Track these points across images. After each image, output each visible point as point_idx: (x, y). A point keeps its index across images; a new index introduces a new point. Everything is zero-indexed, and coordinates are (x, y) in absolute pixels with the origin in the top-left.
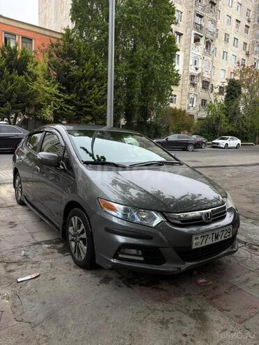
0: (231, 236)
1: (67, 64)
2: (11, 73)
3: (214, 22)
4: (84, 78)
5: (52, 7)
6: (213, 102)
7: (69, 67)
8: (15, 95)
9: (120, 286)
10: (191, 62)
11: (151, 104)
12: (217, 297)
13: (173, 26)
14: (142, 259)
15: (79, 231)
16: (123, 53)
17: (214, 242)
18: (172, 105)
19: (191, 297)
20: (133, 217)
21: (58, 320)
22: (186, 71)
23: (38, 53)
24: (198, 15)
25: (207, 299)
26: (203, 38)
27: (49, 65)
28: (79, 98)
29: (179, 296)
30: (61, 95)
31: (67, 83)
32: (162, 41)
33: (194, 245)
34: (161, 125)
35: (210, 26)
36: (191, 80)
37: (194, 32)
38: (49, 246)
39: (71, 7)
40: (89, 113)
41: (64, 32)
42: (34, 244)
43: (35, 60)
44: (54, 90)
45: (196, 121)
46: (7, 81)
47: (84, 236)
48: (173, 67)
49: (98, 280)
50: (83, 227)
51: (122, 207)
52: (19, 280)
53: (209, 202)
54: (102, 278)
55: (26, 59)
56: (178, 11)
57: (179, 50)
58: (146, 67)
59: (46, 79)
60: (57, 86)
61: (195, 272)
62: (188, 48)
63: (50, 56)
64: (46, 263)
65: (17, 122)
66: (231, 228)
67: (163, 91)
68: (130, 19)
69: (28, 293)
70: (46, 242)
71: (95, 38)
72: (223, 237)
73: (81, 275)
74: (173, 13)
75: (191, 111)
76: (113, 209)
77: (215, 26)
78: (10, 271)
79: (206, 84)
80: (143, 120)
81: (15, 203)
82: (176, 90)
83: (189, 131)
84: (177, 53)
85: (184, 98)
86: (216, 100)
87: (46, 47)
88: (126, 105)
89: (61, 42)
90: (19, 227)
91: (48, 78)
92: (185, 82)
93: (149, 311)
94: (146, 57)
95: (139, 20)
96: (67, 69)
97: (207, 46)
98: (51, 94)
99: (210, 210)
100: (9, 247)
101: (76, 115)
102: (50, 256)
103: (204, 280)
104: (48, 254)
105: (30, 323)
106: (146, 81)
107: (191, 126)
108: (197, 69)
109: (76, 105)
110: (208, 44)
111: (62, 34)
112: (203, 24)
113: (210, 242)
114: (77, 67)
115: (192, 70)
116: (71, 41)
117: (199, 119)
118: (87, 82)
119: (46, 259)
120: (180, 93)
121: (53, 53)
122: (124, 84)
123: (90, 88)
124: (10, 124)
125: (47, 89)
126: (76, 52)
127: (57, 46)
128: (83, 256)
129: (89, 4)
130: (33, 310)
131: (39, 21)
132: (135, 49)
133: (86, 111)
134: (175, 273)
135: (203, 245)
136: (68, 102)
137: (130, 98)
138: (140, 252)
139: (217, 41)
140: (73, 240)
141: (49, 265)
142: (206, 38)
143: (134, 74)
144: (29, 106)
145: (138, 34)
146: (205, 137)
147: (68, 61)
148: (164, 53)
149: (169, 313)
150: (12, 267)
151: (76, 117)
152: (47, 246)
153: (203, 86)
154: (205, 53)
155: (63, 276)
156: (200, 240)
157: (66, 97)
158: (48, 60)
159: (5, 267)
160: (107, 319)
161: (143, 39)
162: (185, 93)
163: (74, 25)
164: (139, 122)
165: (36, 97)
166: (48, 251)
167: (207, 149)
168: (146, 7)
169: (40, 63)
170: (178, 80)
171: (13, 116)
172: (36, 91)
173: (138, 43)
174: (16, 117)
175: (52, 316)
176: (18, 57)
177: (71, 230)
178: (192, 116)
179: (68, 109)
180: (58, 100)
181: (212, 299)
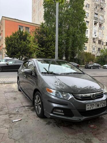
0: (105, 106)
1: (42, 36)
2: (21, 41)
3: (103, 16)
4: (48, 41)
5: (37, 15)
6: (103, 49)
7: (42, 37)
8: (22, 49)
9: (54, 126)
10: (93, 33)
11: (76, 51)
12: (98, 134)
13: (85, 19)
14: (63, 114)
15: (38, 101)
16: (64, 31)
17: (97, 108)
18: (85, 51)
19: (86, 133)
20: (60, 95)
21: (26, 139)
22: (91, 37)
23: (31, 33)
24: (96, 14)
25: (94, 135)
26: (98, 23)
27: (35, 37)
28: (46, 49)
29: (81, 132)
30: (40, 48)
31: (42, 43)
32: (80, 25)
33: (87, 108)
34: (81, 59)
35: (101, 18)
36: (93, 40)
37: (94, 21)
38: (28, 108)
39: (44, 15)
40: (50, 55)
41: (41, 24)
42: (22, 107)
43: (30, 35)
44: (37, 46)
45: (96, 58)
46: (19, 44)
47: (40, 103)
48: (85, 35)
49: (45, 123)
50: (40, 99)
51: (55, 91)
52: (13, 121)
53: (97, 90)
54: (47, 122)
55: (26, 35)
56: (87, 13)
57: (87, 28)
58: (74, 36)
59: (34, 42)
60: (38, 45)
61: (89, 122)
62: (91, 27)
63: (36, 33)
64: (25, 115)
65: (23, 60)
66: (105, 102)
67: (81, 45)
68: (67, 17)
69: (16, 127)
70: (27, 106)
71: (53, 26)
72: (101, 106)
73: (38, 120)
74: (85, 14)
75: (94, 53)
76: (51, 92)
77: (103, 18)
78: (11, 117)
79: (100, 42)
80: (73, 57)
81: (17, 90)
82: (86, 45)
83: (93, 61)
84: (87, 29)
85: (90, 48)
86: (104, 48)
87: (34, 30)
88: (66, 51)
89: (40, 28)
90: (17, 100)
91: (35, 42)
92: (90, 41)
93: (66, 138)
94: (73, 32)
95: (70, 17)
96: (42, 38)
97: (100, 26)
98: (35, 48)
99: (95, 93)
100: (12, 107)
101: (45, 56)
102: (27, 112)
103: (93, 126)
104: (27, 111)
105: (14, 139)
106: (74, 41)
107: (94, 59)
108: (96, 35)
109: (45, 52)
110: (100, 25)
111: (40, 25)
112: (98, 17)
113: (95, 108)
114: (45, 37)
115: (94, 36)
116: (44, 27)
117: (97, 57)
118: (50, 43)
119: (26, 113)
120: (88, 46)
121: (37, 32)
122: (65, 43)
123: (51, 45)
124: (20, 60)
125: (34, 46)
126: (45, 31)
127: (38, 30)
128: (40, 112)
129: (51, 13)
130: (17, 134)
131: (32, 21)
132: (69, 29)
133: (49, 54)
134: (78, 121)
135: (92, 109)
136: (42, 51)
137: (67, 48)
138: (62, 111)
139: (104, 23)
140: (36, 105)
141: (26, 116)
142: (99, 23)
143: (69, 39)
144: (27, 53)
145: (70, 23)
146: (100, 64)
147: (42, 35)
148: (81, 30)
149: (75, 140)
150: (12, 116)
151: (45, 57)
152: (27, 108)
153: (99, 42)
154: (99, 29)
155: (31, 120)
156: (90, 107)
157: (42, 49)
158: (35, 35)
159: (9, 115)
160: (46, 140)
161: (72, 25)
162: (91, 46)
163: (45, 21)
164: (71, 58)
165: (30, 49)
166: (27, 110)
167: (101, 69)
168: (74, 12)
169: (32, 36)
170: (87, 40)
171: (21, 57)
172: (30, 47)
173: (70, 27)
174: (22, 57)
175: (23, 137)
176: (24, 34)
177: (36, 101)
178: (94, 55)
179: (42, 54)
180: (38, 50)
181: (96, 135)
